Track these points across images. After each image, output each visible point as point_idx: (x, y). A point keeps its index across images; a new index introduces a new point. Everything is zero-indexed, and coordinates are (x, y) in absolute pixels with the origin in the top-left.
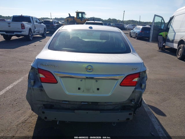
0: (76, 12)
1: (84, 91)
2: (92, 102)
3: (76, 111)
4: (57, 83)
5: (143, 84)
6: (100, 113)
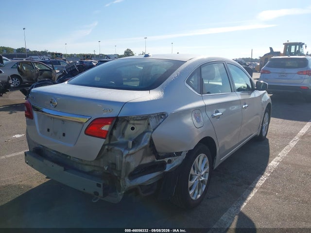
0: (284, 44)
1: (52, 134)
2: (62, 154)
4: (33, 119)
5: (129, 141)
6: (64, 170)
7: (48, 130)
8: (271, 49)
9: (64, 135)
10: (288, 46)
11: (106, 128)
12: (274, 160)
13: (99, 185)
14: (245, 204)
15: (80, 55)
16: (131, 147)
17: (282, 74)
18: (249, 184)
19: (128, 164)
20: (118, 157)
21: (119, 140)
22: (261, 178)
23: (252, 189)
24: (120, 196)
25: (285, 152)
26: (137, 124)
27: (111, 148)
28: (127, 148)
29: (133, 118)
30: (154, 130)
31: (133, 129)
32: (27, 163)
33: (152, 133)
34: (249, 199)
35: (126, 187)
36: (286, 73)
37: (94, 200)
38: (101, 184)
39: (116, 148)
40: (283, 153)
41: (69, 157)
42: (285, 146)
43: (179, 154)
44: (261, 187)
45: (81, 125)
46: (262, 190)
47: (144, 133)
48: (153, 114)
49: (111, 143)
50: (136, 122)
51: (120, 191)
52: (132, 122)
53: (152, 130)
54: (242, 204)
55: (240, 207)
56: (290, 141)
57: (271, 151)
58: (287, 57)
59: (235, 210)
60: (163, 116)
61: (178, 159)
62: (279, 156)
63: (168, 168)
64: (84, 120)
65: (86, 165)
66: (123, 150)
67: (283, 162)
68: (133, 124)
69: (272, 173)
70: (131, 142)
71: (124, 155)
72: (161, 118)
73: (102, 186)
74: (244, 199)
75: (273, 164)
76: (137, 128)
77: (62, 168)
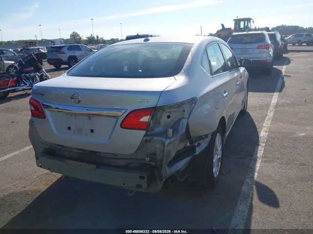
0: (234, 20)
1: (74, 132)
2: (90, 151)
3: (68, 161)
4: (45, 118)
5: (170, 130)
6: (96, 168)
7: (69, 128)
8: (222, 25)
9: (92, 131)
10: (237, 22)
11: (145, 119)
12: (262, 131)
13: (142, 178)
14: (256, 174)
15: (20, 42)
16: (171, 136)
17: (243, 50)
18: (252, 155)
19: (169, 152)
20: (158, 146)
21: (157, 130)
22: (259, 149)
23: (256, 160)
24: (160, 185)
25: (268, 123)
26: (173, 112)
27: (150, 139)
28: (167, 137)
29: (172, 106)
30: (189, 116)
31: (169, 117)
32: (41, 166)
33: (188, 119)
34: (257, 168)
35: (167, 175)
36: (248, 49)
37: (131, 193)
38: (145, 176)
39: (156, 138)
40: (267, 123)
41: (98, 154)
42: (266, 117)
43: (206, 136)
44: (263, 157)
45: (114, 120)
46: (264, 159)
47: (180, 120)
48: (186, 100)
49: (148, 133)
50: (172, 110)
51: (161, 180)
52: (168, 110)
53: (188, 117)
54: (253, 174)
55: (253, 177)
56: (267, 112)
57: (256, 123)
58: (245, 33)
59: (250, 181)
60: (194, 102)
61: (205, 142)
62: (265, 127)
63: (198, 151)
64: (119, 114)
65: (121, 159)
66: (164, 140)
67: (270, 132)
68: (169, 112)
69: (266, 143)
70: (171, 130)
71: (166, 144)
72: (193, 103)
73: (146, 178)
74: (253, 170)
75: (263, 134)
76: (173, 116)
77: (94, 166)
